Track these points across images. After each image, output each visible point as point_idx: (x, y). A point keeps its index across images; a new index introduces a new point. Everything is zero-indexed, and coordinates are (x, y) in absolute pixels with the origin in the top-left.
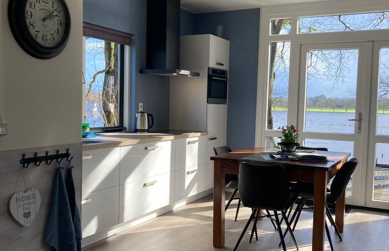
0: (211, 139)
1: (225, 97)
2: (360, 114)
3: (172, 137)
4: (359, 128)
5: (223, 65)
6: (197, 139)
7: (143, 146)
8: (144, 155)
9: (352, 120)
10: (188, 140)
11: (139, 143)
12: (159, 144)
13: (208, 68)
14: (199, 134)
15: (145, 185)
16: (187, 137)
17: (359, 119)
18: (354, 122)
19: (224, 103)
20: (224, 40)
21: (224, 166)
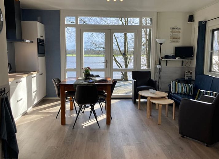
0: (41, 74)
1: (44, 53)
2: (107, 60)
3: (26, 75)
4: (106, 66)
5: (43, 37)
6: (35, 75)
7: (16, 81)
8: (16, 86)
9: (103, 63)
10: (33, 76)
11: (14, 80)
12: (21, 79)
13: (37, 39)
14: (36, 72)
15: (17, 101)
16: (32, 74)
17: (106, 62)
18: (104, 63)
19: (44, 56)
20: (42, 24)
21: (65, 87)
